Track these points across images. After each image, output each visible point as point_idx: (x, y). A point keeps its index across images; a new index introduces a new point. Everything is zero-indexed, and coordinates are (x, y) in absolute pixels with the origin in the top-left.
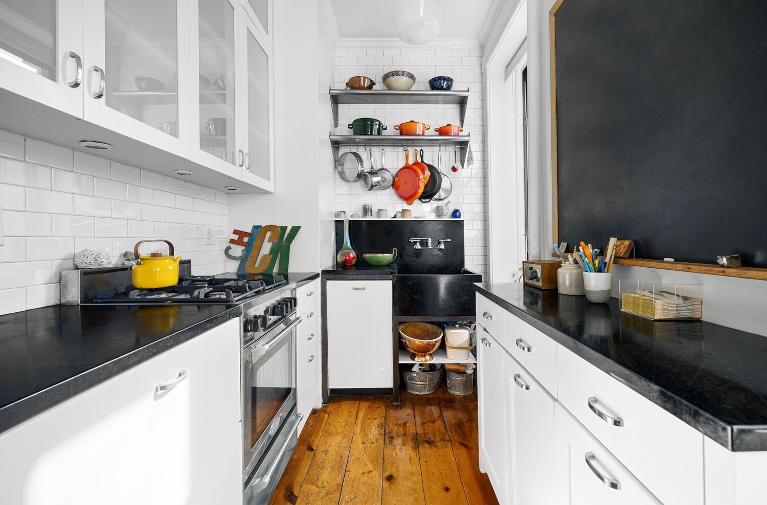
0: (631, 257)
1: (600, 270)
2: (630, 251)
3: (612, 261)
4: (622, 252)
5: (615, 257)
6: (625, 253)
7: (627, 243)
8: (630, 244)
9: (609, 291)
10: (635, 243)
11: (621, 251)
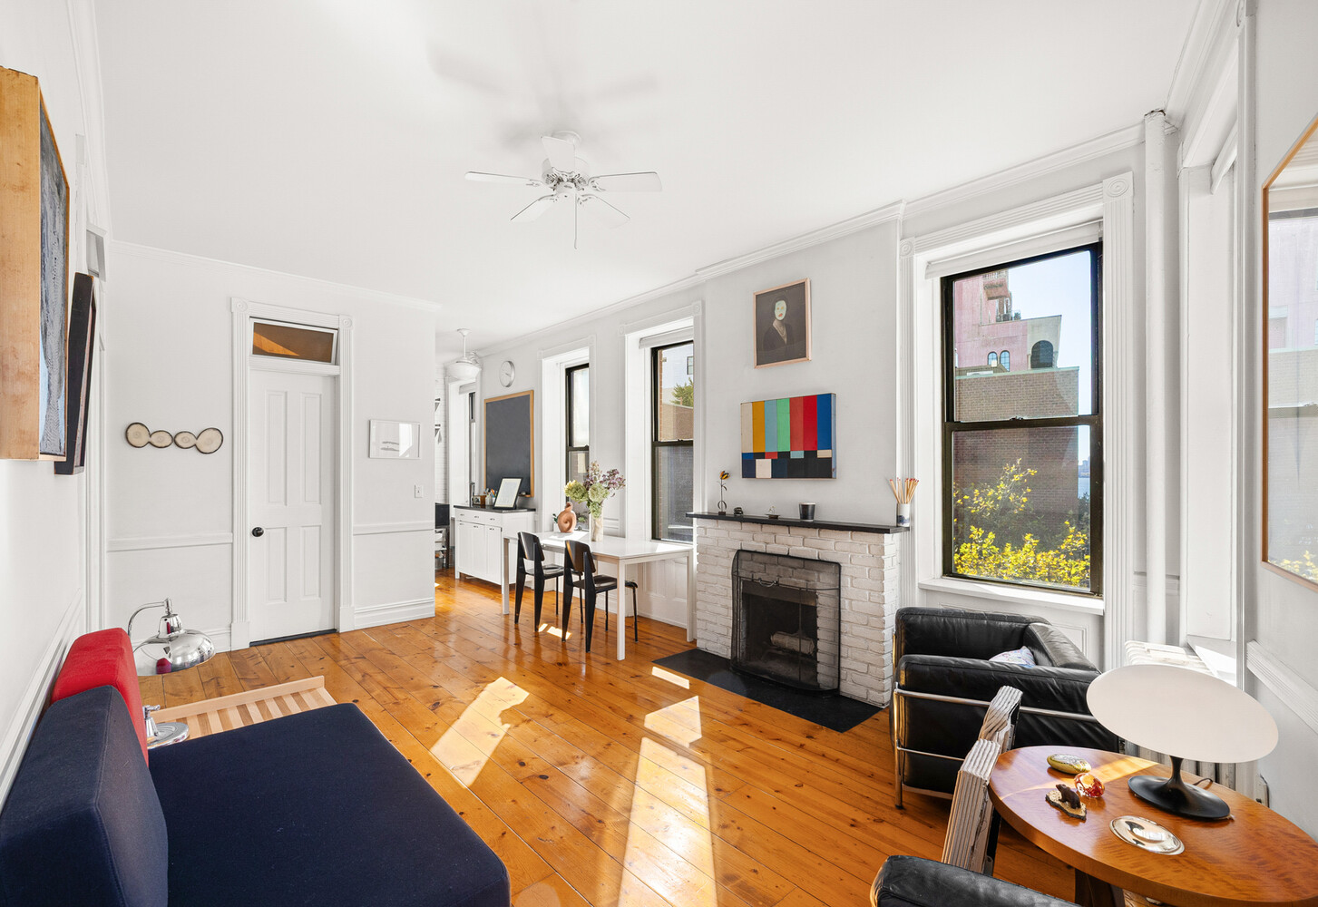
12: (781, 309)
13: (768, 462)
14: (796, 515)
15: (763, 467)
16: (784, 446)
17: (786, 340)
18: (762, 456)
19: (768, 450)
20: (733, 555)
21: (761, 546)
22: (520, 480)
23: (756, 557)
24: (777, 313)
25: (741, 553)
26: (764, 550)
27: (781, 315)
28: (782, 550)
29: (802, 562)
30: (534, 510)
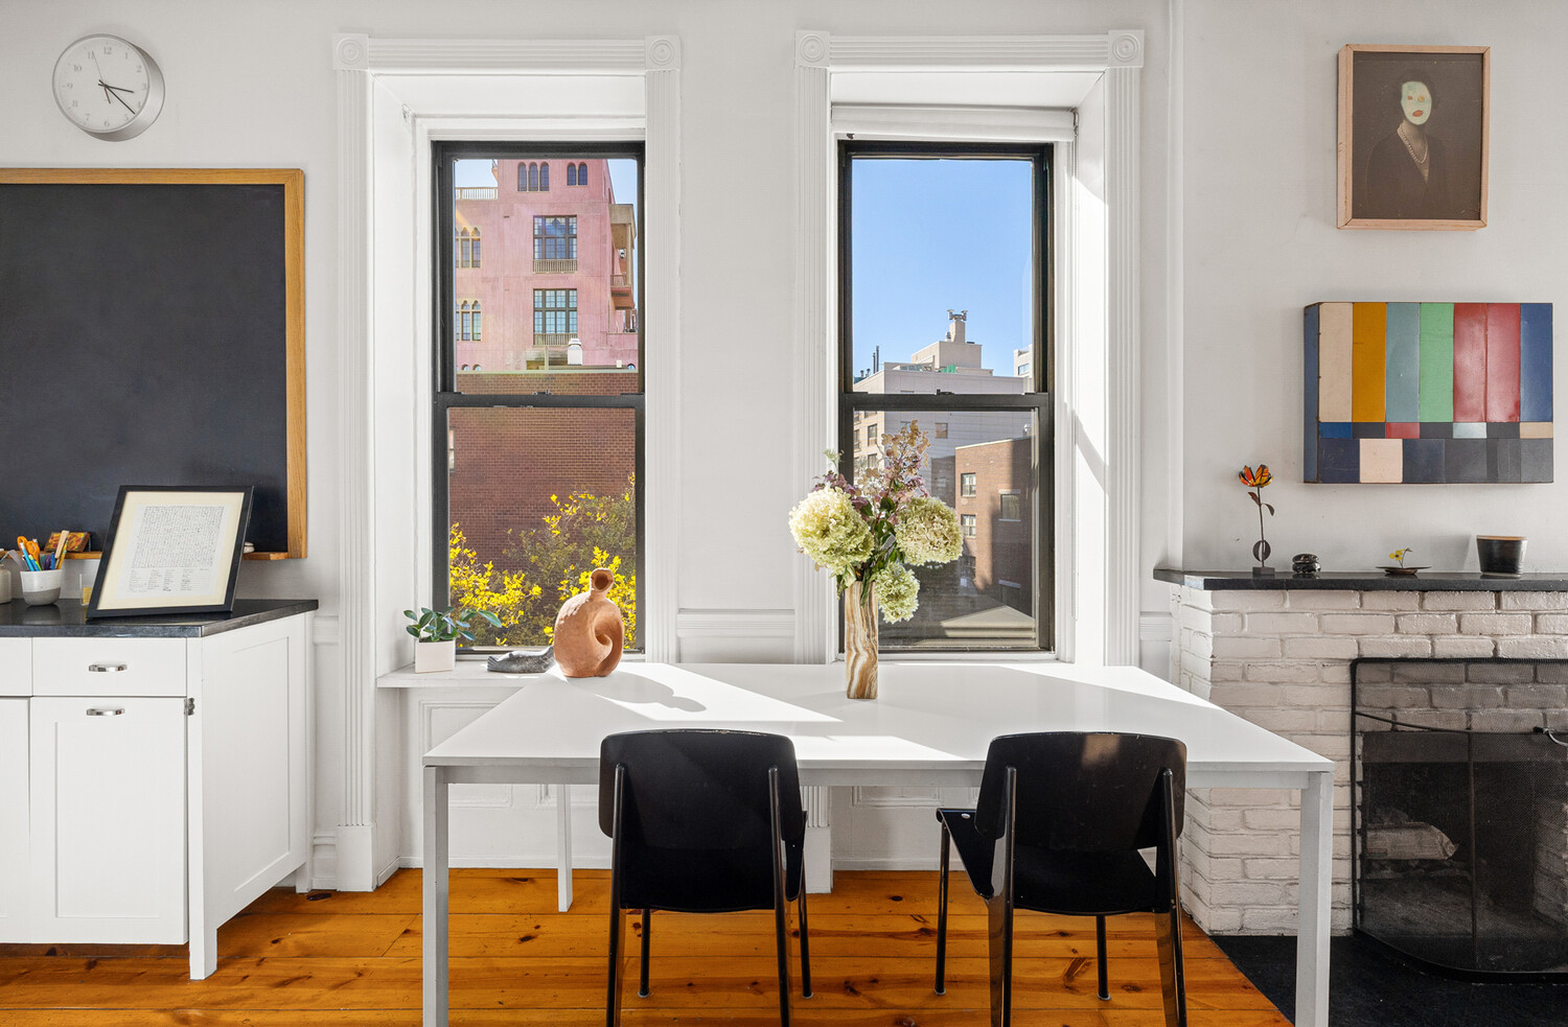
0: (86, 550)
1: (47, 566)
2: (85, 544)
3: (63, 556)
4: (75, 545)
5: (68, 552)
6: (80, 547)
7: (82, 535)
8: (86, 537)
9: (58, 591)
10: (91, 537)
11: (73, 544)
12: (1416, 101)
13: (1394, 447)
14: (1473, 565)
15: (1381, 458)
16: (1437, 408)
17: (1426, 173)
18: (1379, 430)
19: (1394, 417)
20: (1342, 674)
21: (1418, 645)
22: (241, 495)
23: (1404, 669)
24: (1408, 107)
25: (1360, 668)
26: (1427, 652)
27: (1418, 114)
28: (1482, 648)
29: (1529, 668)
30: (312, 605)
